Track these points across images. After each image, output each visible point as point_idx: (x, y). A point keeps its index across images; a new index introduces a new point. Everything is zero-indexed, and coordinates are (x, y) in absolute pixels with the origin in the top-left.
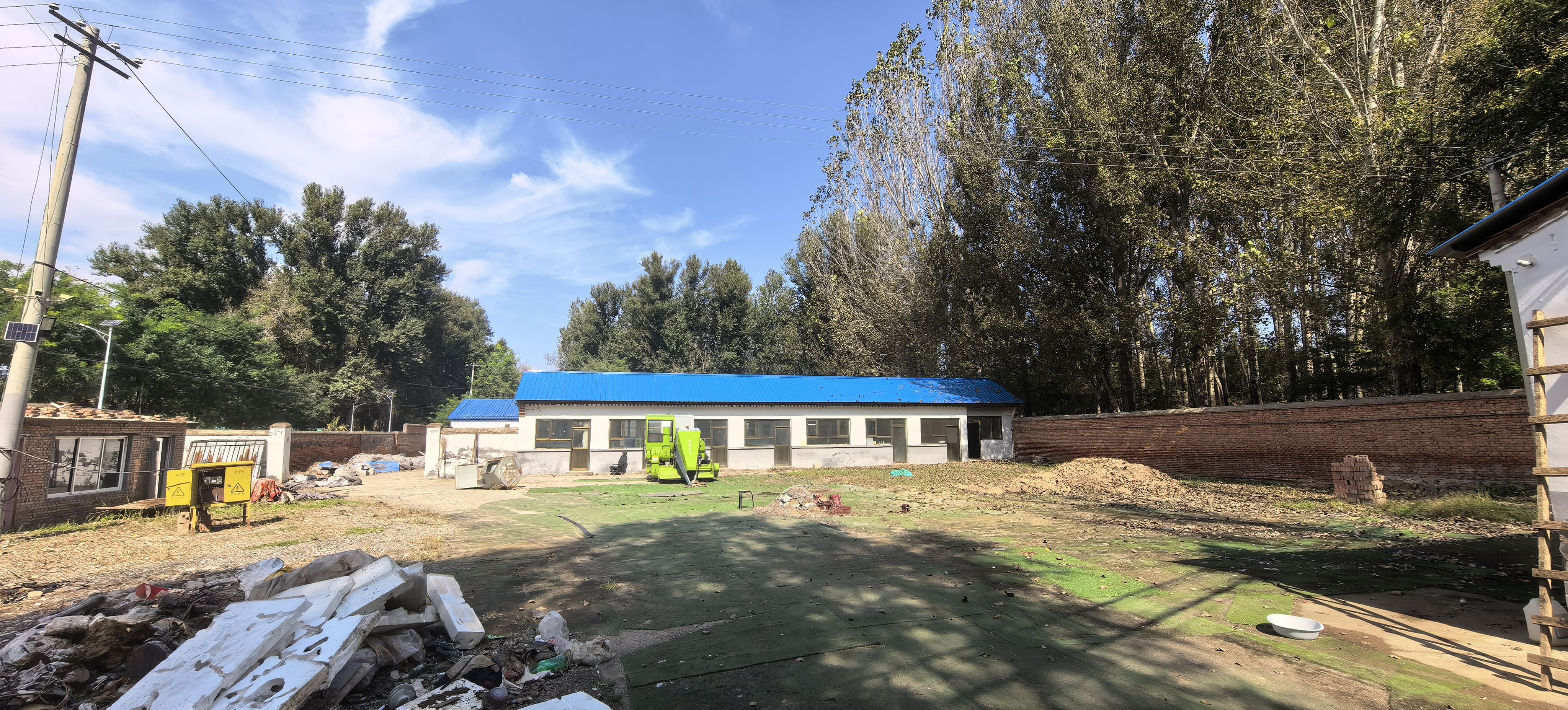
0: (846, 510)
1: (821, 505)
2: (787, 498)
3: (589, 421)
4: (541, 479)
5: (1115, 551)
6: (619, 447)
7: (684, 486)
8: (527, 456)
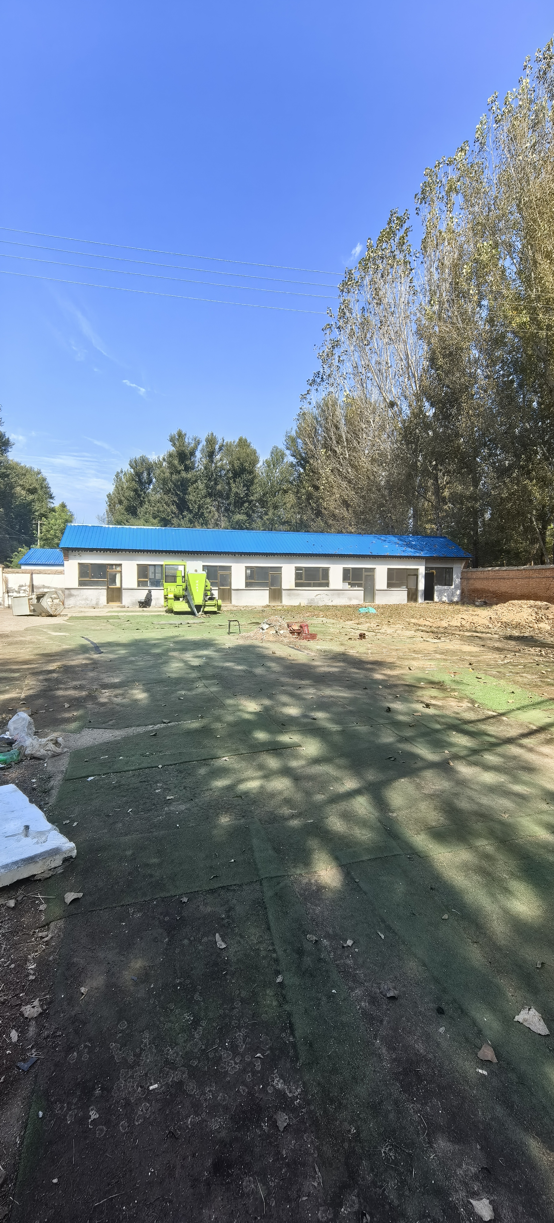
0: (313, 637)
1: (292, 632)
2: (266, 626)
3: (120, 565)
4: (82, 610)
5: (528, 672)
6: (147, 586)
7: (192, 616)
8: (73, 592)
